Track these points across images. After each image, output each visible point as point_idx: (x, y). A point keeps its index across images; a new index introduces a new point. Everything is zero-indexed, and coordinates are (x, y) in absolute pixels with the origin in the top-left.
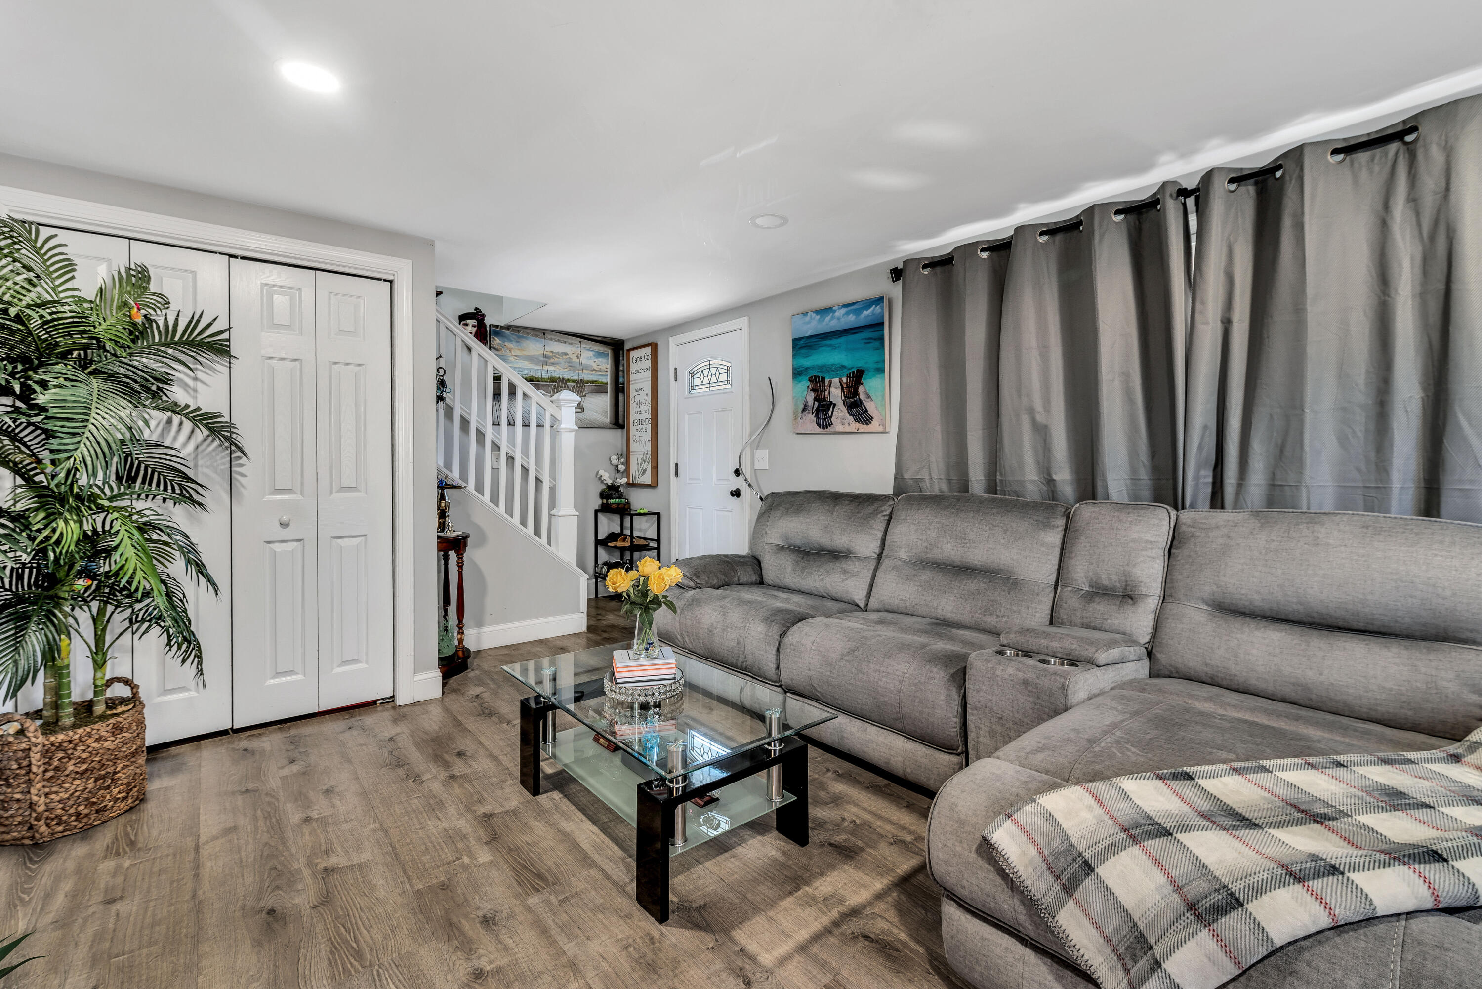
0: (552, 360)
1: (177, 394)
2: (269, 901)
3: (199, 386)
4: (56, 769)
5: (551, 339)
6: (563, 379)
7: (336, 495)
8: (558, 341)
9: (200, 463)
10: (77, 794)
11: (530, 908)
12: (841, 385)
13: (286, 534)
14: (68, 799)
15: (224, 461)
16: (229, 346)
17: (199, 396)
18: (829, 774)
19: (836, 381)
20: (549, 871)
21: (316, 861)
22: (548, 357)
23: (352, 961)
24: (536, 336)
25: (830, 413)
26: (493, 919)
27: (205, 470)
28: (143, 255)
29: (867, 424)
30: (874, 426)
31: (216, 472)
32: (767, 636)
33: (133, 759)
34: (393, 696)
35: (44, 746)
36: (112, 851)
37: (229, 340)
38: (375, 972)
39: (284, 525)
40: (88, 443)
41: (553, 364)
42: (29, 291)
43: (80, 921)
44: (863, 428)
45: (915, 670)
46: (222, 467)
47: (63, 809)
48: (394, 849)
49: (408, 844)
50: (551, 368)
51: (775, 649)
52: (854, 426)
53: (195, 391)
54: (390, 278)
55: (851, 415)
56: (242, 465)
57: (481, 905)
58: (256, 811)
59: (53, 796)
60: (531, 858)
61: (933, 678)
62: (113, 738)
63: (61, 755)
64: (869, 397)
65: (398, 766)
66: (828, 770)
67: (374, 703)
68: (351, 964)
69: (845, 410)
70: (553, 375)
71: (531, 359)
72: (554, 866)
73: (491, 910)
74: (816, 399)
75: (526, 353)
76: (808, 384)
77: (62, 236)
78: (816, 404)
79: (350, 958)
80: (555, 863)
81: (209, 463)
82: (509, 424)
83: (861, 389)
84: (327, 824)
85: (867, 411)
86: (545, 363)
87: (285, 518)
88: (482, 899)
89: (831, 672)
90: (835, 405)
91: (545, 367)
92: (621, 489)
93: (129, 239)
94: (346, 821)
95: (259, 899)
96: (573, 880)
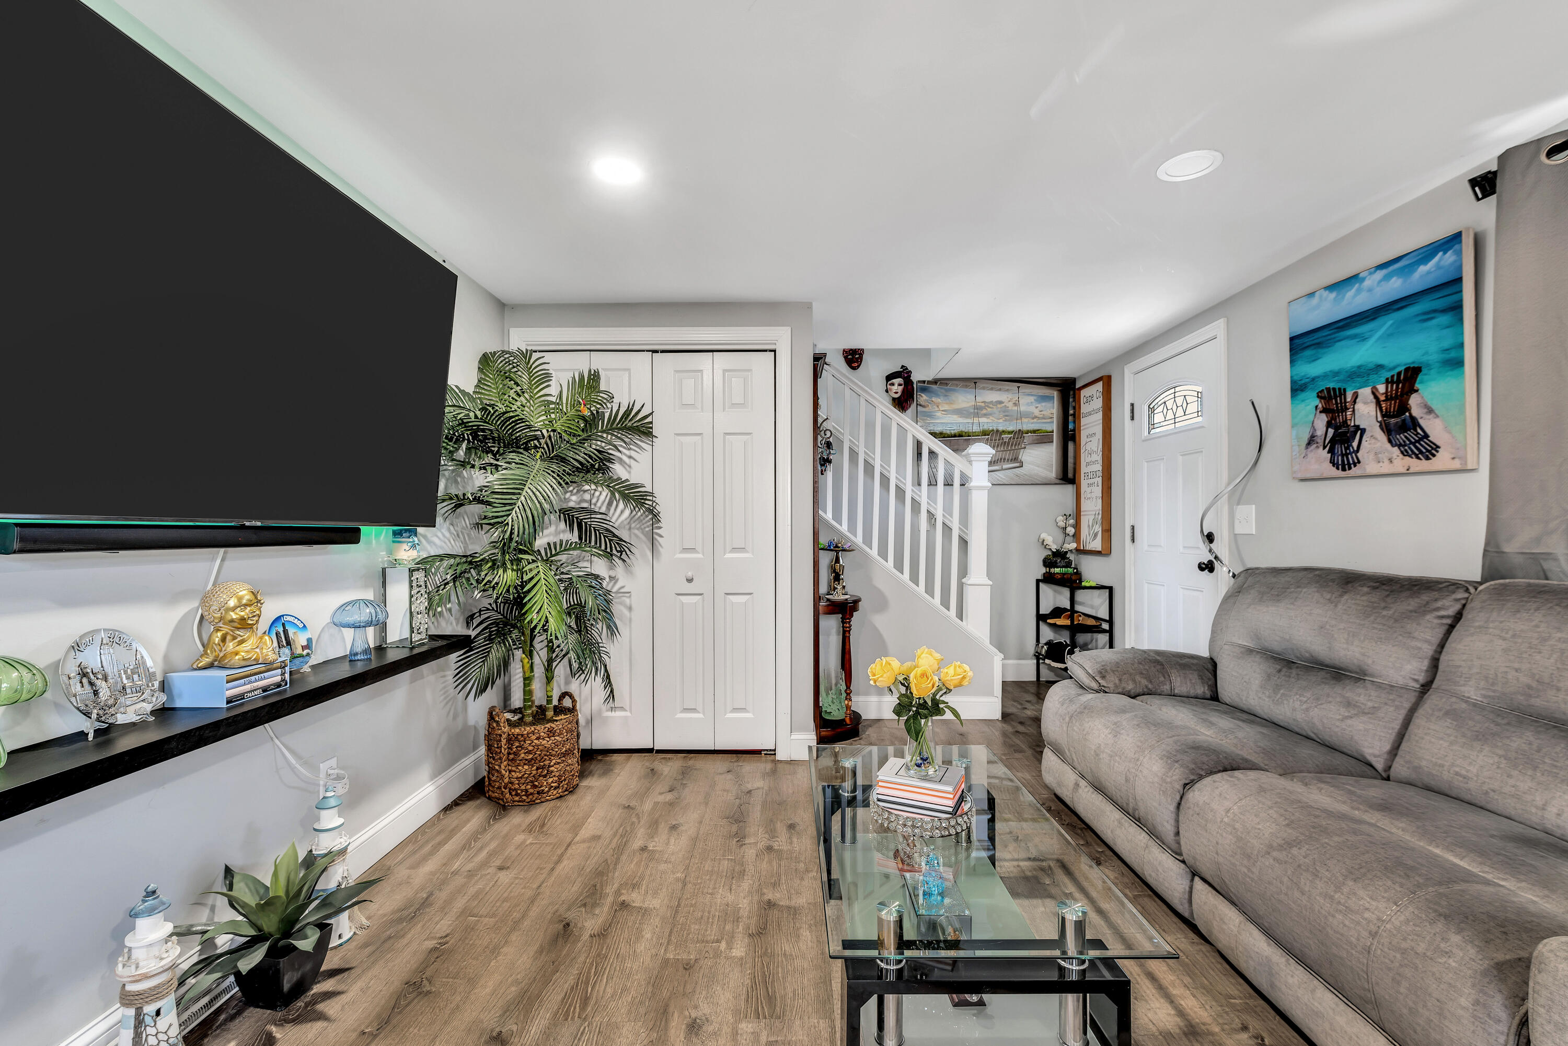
0: (984, 411)
1: (618, 470)
2: (571, 915)
3: (632, 462)
4: (515, 754)
5: (984, 388)
6: (997, 431)
7: (728, 555)
8: (992, 389)
9: (633, 525)
10: (526, 776)
11: (737, 1033)
12: (1376, 397)
13: (690, 588)
14: (521, 778)
15: (648, 524)
16: (651, 428)
17: (632, 471)
18: (1244, 1036)
19: (1366, 392)
20: (783, 997)
21: (623, 891)
22: (981, 408)
23: (578, 1005)
24: (966, 386)
25: (1355, 444)
26: (700, 1027)
27: (636, 532)
28: (599, 362)
29: (1428, 458)
30: (1442, 460)
31: (643, 533)
32: (1164, 780)
33: (564, 759)
34: (775, 750)
35: (509, 735)
36: (530, 829)
37: (651, 423)
38: (582, 1028)
39: (690, 580)
40: (518, 510)
41: (985, 415)
42: (516, 401)
43: (479, 876)
44: (1423, 465)
45: (1407, 921)
46: (647, 529)
47: (518, 784)
48: (679, 906)
49: (692, 905)
50: (983, 420)
51: (1175, 804)
52: (1401, 462)
53: (630, 466)
54: (772, 347)
55: (1393, 446)
56: (660, 528)
57: (701, 1004)
58: (621, 826)
59: (513, 773)
60: (778, 973)
61: (1448, 954)
62: (548, 739)
63: (517, 744)
64: (1430, 411)
65: (737, 821)
66: (1245, 1028)
67: (757, 752)
68: (575, 1008)
69: (1382, 437)
70: (986, 427)
71: (960, 412)
72: (791, 995)
73: (705, 1015)
74: (1329, 425)
75: (956, 406)
76: (1317, 402)
77: (548, 357)
78: (1331, 432)
79: (579, 1001)
80: (794, 991)
81: (638, 526)
82: (930, 484)
83: (1414, 401)
84: (651, 859)
85: (1426, 436)
86: (977, 415)
87: (690, 574)
88: (706, 998)
89: (1249, 870)
90: (1363, 431)
91: (976, 420)
92: (1071, 556)
93: (590, 351)
94: (666, 862)
95: (569, 909)
96: (798, 1022)
